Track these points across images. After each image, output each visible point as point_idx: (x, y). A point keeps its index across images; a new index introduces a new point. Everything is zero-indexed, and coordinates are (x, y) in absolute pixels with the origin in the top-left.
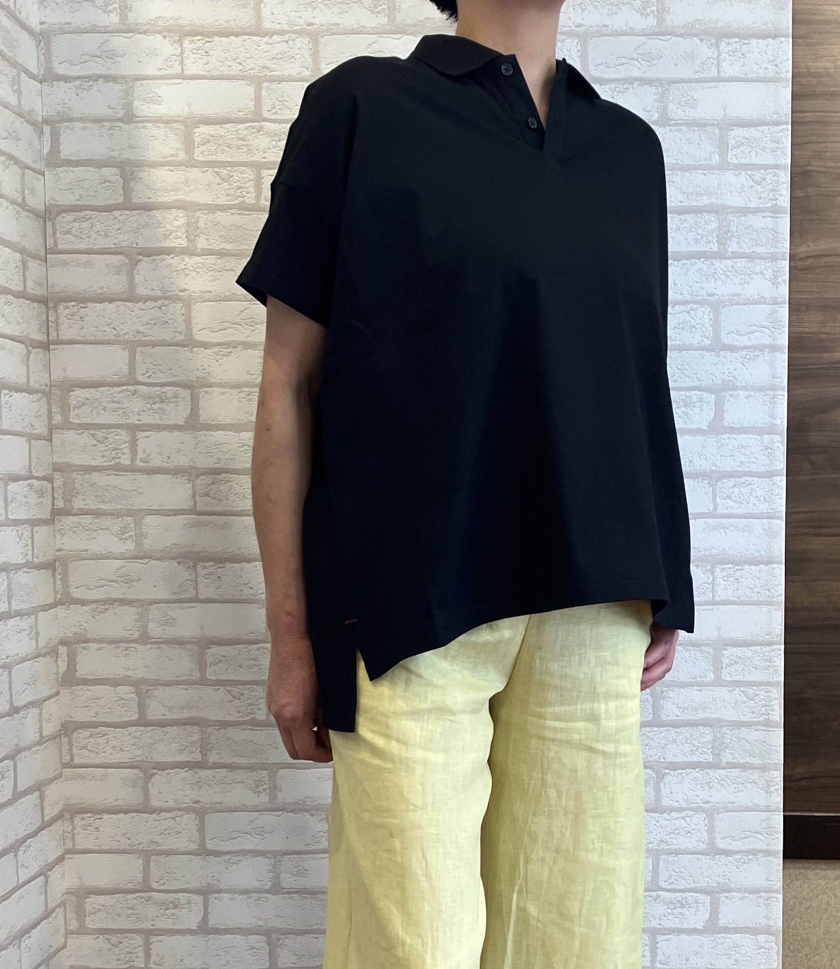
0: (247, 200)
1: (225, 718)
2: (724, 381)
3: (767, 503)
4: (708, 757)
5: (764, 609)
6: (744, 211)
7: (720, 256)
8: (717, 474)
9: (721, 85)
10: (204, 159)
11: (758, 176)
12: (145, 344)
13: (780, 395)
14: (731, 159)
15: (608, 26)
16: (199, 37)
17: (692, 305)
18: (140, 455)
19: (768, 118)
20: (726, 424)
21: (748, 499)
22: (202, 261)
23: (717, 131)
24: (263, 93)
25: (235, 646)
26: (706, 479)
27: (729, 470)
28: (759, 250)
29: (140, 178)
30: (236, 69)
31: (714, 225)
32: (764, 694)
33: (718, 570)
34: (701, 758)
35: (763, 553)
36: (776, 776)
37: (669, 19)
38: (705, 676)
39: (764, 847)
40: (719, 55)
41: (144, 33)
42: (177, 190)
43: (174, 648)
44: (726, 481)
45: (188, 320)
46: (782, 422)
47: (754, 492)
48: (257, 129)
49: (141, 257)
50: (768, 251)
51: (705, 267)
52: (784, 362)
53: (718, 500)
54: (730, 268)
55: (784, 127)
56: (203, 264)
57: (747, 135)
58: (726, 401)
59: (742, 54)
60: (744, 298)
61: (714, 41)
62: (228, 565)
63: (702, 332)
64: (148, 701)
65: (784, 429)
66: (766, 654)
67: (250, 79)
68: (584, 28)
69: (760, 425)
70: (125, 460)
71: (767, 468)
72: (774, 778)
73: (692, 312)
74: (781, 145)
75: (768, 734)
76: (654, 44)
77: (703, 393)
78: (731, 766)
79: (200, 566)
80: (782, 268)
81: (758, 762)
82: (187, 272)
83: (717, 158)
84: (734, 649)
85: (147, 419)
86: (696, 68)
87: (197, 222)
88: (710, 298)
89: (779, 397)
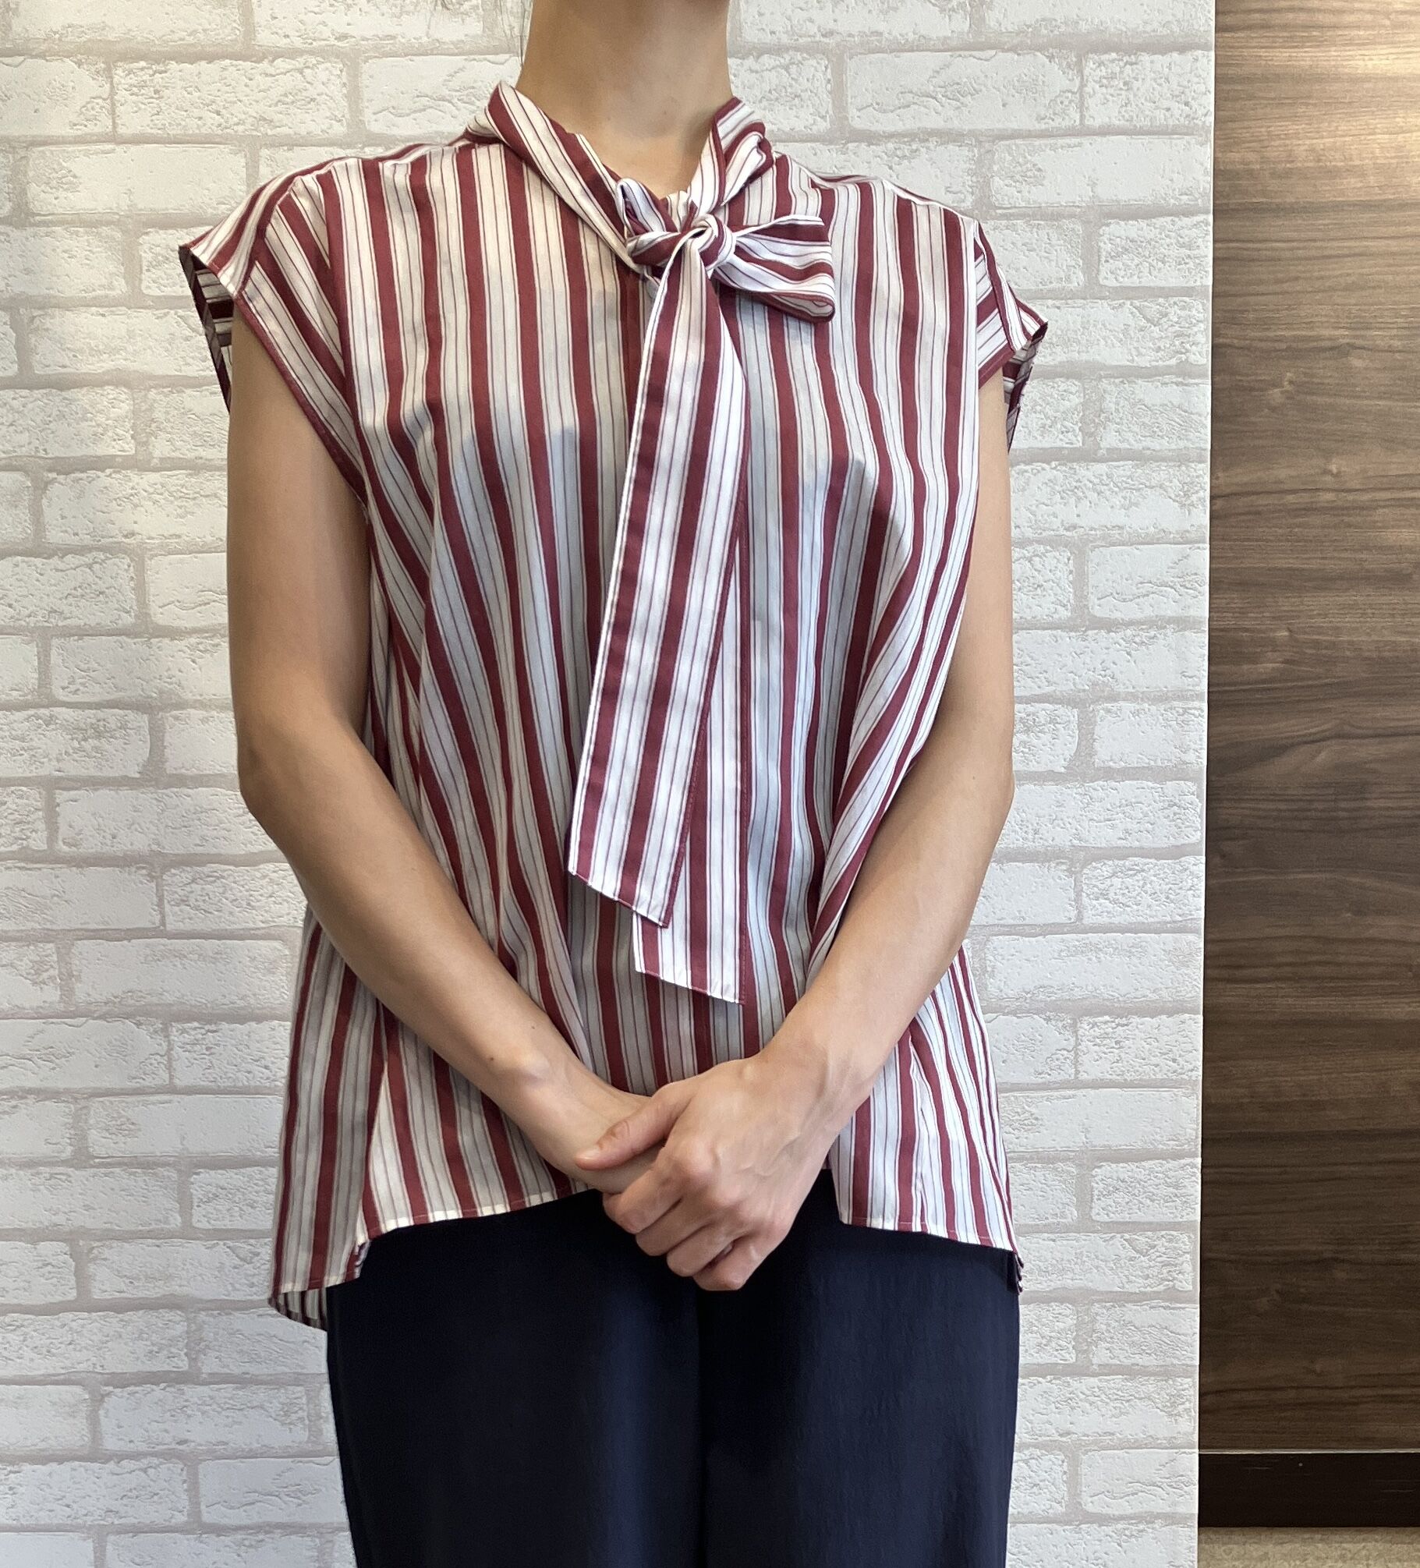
1: (228, 1294)
2: (1094, 684)
3: (1172, 905)
4: (1067, 1356)
5: (1165, 1094)
6: (1128, 374)
7: (1087, 456)
8: (1082, 854)
9: (1085, 141)
10: (158, 293)
11: (1153, 307)
12: (67, 633)
13: (1195, 708)
14: (1106, 278)
15: (881, 34)
16: (143, 64)
17: (1036, 545)
18: (64, 831)
19: (1172, 201)
20: (1098, 763)
21: (1139, 898)
22: (161, 480)
23: (1079, 228)
25: (243, 1170)
26: (1063, 863)
27: (1104, 845)
28: (1155, 444)
29: (47, 330)
30: (211, 122)
31: (1076, 400)
32: (1166, 1244)
33: (1084, 1027)
34: (1056, 1357)
35: (1164, 993)
36: (1186, 1386)
37: (992, 18)
38: (1063, 1216)
39: (1163, 1507)
40: (1083, 86)
41: (42, 56)
42: (113, 351)
43: (134, 1174)
44: (1099, 865)
45: (141, 588)
46: (1199, 757)
47: (1149, 885)
49: (54, 475)
50: (1173, 446)
51: (1060, 475)
52: (1201, 647)
53: (1085, 900)
54: (1105, 478)
55: (1201, 217)
56: (163, 485)
57: (1133, 234)
58: (1098, 719)
59: (1125, 84)
60: (1129, 533)
61: (1074, 59)
62: (225, 1026)
63: (1056, 595)
64: (92, 1268)
65: (1201, 769)
66: (1171, 1173)
67: (237, 143)
68: (838, 38)
69: (1159, 763)
70: (38, 842)
71: (1172, 841)
72: (1183, 1390)
73: (1037, 559)
74: (1195, 252)
75: (1172, 1314)
76: (967, 67)
77: (1057, 706)
78: (1107, 1370)
79: (174, 1029)
80: (1197, 477)
81: (1155, 1363)
82: (135, 500)
83: (1079, 279)
84: (1114, 1166)
85: (72, 769)
86: (1042, 113)
87: (151, 409)
88: (1068, 534)
89: (1192, 711)
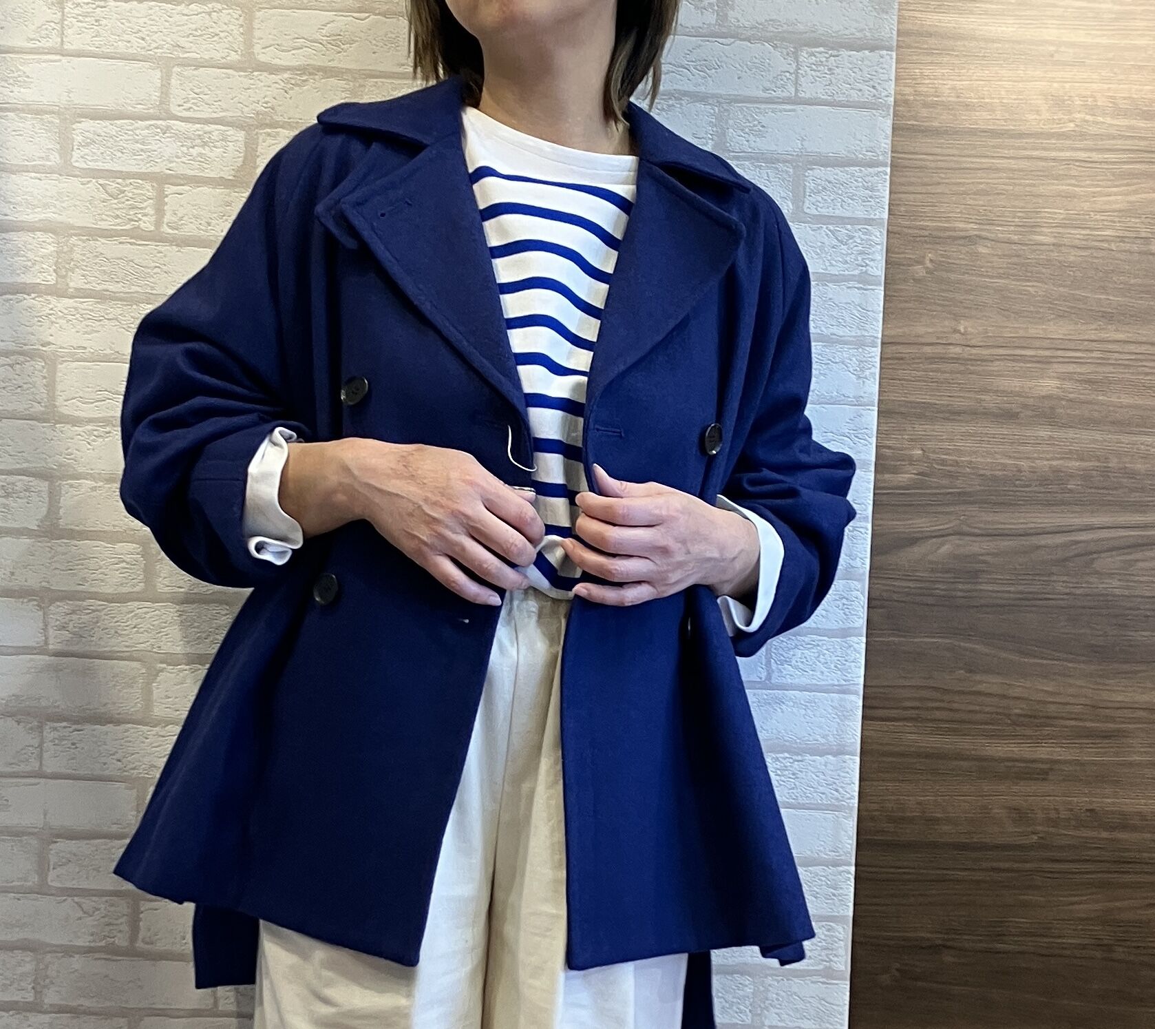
0: (142, 225)
1: (71, 941)
3: (839, 672)
4: (744, 1017)
5: (830, 815)
9: (799, 108)
10: (85, 166)
11: (843, 232)
13: (862, 528)
14: (808, 208)
19: (860, 155)
21: (814, 666)
22: (75, 305)
23: (790, 170)
24: (173, 82)
25: (92, 841)
28: (840, 332)
30: (136, 46)
34: (736, 1018)
35: (831, 738)
37: (732, 16)
40: (798, 68)
42: (46, 206)
45: (51, 386)
46: (863, 564)
47: (822, 657)
48: (162, 130)
50: (854, 334)
52: (868, 483)
53: (774, 666)
55: (881, 169)
56: (76, 309)
57: (831, 178)
59: (830, 69)
61: (792, 50)
62: (88, 726)
65: (864, 573)
66: (831, 878)
67: (156, 61)
71: (841, 625)
74: (876, 193)
75: (828, 988)
76: (712, 49)
79: (48, 728)
80: (870, 357)
82: (53, 318)
83: (789, 207)
86: (768, 85)
87: (71, 251)
